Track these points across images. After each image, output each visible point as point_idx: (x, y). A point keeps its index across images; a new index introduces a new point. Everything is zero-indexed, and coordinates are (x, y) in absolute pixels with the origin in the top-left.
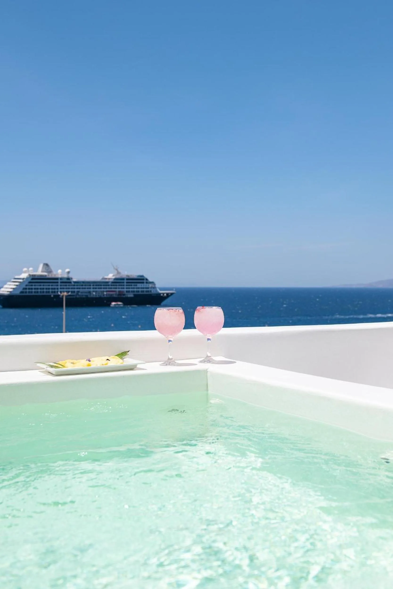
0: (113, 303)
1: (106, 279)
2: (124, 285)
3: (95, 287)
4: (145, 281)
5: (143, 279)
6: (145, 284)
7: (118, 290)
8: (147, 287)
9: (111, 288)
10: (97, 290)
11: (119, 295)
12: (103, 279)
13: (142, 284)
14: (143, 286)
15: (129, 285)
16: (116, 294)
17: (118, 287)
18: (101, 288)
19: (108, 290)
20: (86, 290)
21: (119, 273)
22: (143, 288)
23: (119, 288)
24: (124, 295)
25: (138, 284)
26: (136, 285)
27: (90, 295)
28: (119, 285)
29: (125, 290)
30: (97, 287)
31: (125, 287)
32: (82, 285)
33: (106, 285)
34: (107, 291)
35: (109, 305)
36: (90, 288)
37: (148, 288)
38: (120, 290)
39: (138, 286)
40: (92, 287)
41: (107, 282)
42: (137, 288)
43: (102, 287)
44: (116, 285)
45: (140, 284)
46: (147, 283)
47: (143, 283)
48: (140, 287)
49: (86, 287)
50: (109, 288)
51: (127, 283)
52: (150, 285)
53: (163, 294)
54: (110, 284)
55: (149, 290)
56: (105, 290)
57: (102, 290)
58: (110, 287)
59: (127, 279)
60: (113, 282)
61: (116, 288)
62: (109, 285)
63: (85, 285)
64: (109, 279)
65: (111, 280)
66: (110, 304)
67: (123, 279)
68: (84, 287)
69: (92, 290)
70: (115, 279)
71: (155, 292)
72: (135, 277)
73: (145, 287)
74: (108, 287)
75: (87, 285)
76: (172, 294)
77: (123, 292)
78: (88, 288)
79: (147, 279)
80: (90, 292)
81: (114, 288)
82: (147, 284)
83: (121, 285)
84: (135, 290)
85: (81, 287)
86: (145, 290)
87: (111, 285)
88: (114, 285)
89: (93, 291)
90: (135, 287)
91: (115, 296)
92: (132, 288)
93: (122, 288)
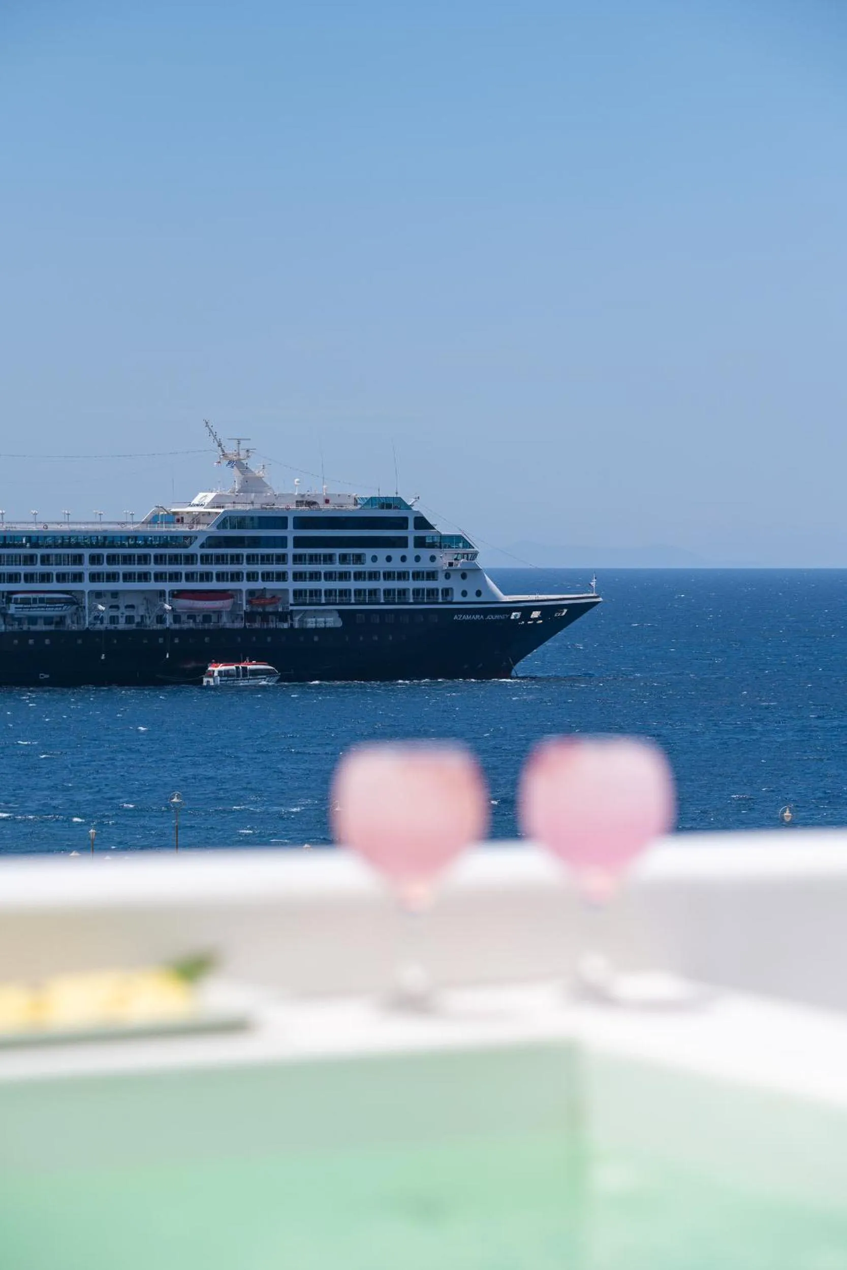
0: (217, 668)
1: (179, 519)
2: (282, 559)
3: (105, 568)
4: (411, 533)
5: (402, 523)
6: (411, 551)
7: (245, 585)
8: (425, 565)
9: (206, 577)
10: (120, 585)
11: (250, 616)
12: (154, 520)
13: (396, 553)
14: (396, 566)
15: (314, 559)
16: (233, 614)
17: (245, 568)
18: (144, 577)
19: (184, 585)
20: (54, 585)
21: (251, 483)
22: (402, 576)
23: (252, 577)
24: (284, 616)
25: (369, 552)
26: (359, 559)
27: (79, 619)
28: (251, 559)
29: (291, 585)
30: (121, 569)
31: (290, 567)
32: (30, 560)
33: (175, 559)
34: (178, 594)
35: (195, 678)
36: (78, 577)
37: (432, 575)
38: (259, 585)
39: (368, 566)
40: (86, 568)
41: (185, 540)
42: (359, 576)
43: (152, 568)
44: (236, 559)
45: (382, 553)
46: (420, 543)
47: (402, 543)
48: (382, 566)
49: (54, 569)
50: (190, 577)
51: (299, 542)
52: (444, 559)
53: (526, 611)
54: (195, 549)
55: (440, 584)
56: (168, 586)
57: (152, 585)
58: (199, 567)
59: (302, 522)
60: (213, 542)
61: (236, 577)
62: (190, 559)
63: (45, 560)
64: (196, 519)
65: (206, 529)
66: (203, 671)
67: (280, 522)
68: (38, 568)
69: (86, 586)
70: (225, 522)
71: (471, 597)
72: (350, 509)
73: (411, 566)
74: (183, 569)
75: (59, 560)
76: (577, 610)
77: (276, 597)
78: (61, 578)
79: (422, 523)
80: (74, 600)
81: (221, 577)
82: (425, 553)
83: (266, 559)
84: (352, 585)
85: (22, 569)
86: (411, 585)
87: (206, 559)
88: (220, 559)
89: (98, 595)
90: (352, 568)
91: (226, 622)
92: (329, 576)
93: (267, 576)
